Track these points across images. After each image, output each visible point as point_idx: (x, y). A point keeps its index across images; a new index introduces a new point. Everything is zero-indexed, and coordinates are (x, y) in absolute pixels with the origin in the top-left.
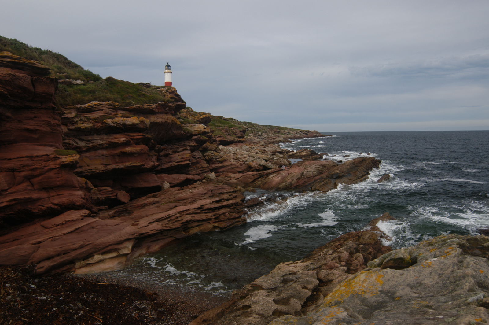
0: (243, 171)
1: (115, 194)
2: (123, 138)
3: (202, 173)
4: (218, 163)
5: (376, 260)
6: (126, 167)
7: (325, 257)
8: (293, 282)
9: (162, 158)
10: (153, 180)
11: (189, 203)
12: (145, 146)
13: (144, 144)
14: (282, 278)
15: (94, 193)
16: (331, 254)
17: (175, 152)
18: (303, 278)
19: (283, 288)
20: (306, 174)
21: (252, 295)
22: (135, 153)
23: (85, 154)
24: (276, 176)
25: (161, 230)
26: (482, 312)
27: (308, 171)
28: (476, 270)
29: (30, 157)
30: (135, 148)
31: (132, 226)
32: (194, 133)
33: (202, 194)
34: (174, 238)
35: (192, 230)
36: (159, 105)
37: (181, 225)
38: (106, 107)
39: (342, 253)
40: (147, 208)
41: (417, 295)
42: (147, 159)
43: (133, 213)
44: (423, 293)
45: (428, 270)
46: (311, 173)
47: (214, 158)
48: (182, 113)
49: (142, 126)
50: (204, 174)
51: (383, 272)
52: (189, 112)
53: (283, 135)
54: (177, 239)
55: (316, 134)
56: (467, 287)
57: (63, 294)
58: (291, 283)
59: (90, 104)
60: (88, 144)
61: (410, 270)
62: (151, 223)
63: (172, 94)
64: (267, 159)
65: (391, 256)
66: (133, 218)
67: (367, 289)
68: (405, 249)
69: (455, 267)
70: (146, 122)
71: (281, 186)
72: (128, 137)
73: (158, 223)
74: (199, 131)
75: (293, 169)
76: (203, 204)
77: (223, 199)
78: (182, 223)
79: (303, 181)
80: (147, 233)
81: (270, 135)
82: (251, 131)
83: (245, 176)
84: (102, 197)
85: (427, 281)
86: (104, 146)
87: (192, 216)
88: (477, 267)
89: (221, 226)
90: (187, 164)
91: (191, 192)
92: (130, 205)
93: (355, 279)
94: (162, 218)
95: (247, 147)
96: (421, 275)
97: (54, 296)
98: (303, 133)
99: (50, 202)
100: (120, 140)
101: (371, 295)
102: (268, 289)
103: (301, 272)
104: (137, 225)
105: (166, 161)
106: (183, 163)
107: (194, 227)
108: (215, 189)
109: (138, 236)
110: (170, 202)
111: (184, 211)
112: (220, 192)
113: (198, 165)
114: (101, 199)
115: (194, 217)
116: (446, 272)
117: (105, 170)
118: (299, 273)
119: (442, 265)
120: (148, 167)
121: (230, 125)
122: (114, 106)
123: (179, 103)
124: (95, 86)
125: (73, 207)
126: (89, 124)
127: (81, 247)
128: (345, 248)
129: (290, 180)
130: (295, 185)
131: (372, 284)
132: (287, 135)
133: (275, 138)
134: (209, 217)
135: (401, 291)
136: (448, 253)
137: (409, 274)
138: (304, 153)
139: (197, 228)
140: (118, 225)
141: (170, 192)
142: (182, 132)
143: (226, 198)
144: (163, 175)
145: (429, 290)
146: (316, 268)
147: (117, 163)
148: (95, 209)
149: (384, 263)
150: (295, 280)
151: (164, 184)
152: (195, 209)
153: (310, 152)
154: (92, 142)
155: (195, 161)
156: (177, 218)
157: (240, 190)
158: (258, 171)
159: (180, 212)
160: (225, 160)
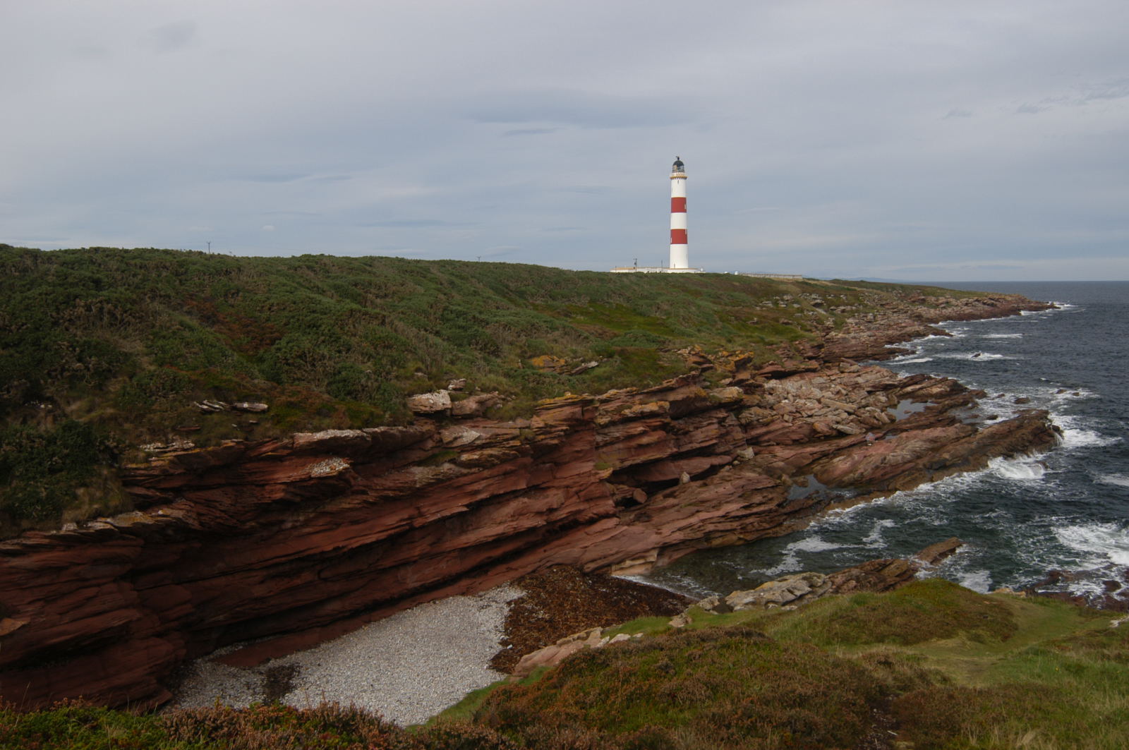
11: (713, 507)
12: (663, 432)
17: (697, 428)
22: (652, 444)
25: (683, 540)
31: (656, 534)
42: (664, 446)
43: (653, 517)
62: (673, 532)
66: (654, 524)
73: (680, 532)
86: (621, 440)
87: (715, 526)
90: (714, 443)
94: (684, 526)
100: (636, 430)
104: (660, 533)
106: (710, 443)
107: (717, 538)
108: (748, 484)
109: (662, 545)
110: (690, 505)
111: (706, 518)
112: (754, 487)
139: (720, 539)
141: (690, 490)
143: (758, 502)
156: (700, 527)
157: (784, 482)
158: (827, 438)
159: (703, 521)
160: (773, 421)
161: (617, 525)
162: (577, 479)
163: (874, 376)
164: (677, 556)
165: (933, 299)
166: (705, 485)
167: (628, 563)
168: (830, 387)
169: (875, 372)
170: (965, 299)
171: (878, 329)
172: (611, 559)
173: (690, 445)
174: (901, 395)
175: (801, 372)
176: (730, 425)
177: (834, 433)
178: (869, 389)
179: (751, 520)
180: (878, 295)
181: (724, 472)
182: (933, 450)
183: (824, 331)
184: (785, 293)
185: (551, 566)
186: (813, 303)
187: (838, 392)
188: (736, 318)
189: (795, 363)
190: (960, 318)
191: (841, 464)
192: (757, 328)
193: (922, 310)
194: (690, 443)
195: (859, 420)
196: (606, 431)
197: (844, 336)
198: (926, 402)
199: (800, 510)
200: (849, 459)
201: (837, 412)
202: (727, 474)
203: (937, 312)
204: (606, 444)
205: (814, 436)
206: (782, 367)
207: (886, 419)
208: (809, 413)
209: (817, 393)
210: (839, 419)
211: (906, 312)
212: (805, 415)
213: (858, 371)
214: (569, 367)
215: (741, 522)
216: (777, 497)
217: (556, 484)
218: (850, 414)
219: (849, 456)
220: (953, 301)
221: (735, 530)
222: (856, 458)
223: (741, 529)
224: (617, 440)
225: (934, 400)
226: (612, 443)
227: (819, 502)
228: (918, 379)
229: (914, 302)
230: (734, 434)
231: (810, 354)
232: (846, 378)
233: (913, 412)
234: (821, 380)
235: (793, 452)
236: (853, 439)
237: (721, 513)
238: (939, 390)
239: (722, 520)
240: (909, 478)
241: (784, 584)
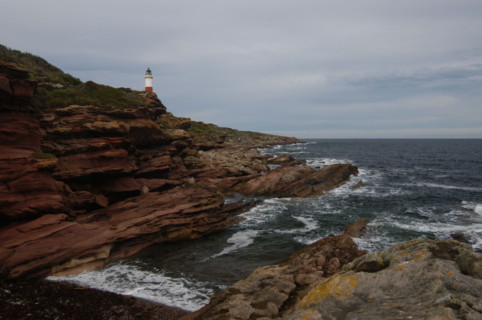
0: (223, 176)
1: (93, 198)
2: (102, 142)
3: (182, 177)
4: (198, 169)
5: (350, 263)
6: (105, 171)
7: (302, 261)
8: (270, 286)
9: (141, 162)
10: (133, 184)
11: (168, 207)
12: (124, 150)
13: (123, 149)
14: (260, 282)
15: (72, 197)
16: (308, 259)
17: (154, 157)
18: (280, 282)
19: (260, 292)
20: (284, 179)
21: (230, 299)
22: (114, 157)
23: (63, 158)
24: (255, 181)
25: (139, 234)
26: (449, 312)
27: (286, 177)
28: (445, 272)
29: (8, 160)
30: (114, 153)
31: (110, 230)
32: (173, 138)
33: (182, 199)
34: (153, 243)
35: (171, 234)
36: (139, 109)
37: (160, 229)
38: (86, 111)
39: (318, 257)
40: (126, 212)
41: (388, 297)
42: (126, 164)
43: (111, 217)
44: (395, 295)
45: (400, 273)
46: (289, 179)
47: (193, 164)
48: (162, 118)
49: (122, 131)
50: (183, 179)
51: (357, 275)
52: (169, 117)
53: (262, 141)
54: (155, 244)
55: (295, 141)
56: (436, 289)
57: (38, 299)
58: (269, 287)
59: (69, 108)
60: (67, 148)
61: (383, 273)
63: (153, 99)
64: (246, 165)
65: (365, 260)
66: (111, 222)
67: (341, 291)
68: (378, 253)
69: (425, 270)
70: (126, 127)
71: (259, 191)
72: (107, 141)
73: (136, 227)
74: (178, 136)
75: (271, 174)
76: (183, 209)
77: (202, 204)
78: (161, 228)
79: (281, 187)
80: (125, 237)
81: (249, 142)
82: (231, 136)
83: (224, 182)
84: (80, 201)
85: (398, 284)
86: (83, 150)
87: (171, 221)
88: (445, 269)
89: (199, 231)
90: (166, 168)
91: (171, 197)
92: (108, 209)
93: (330, 282)
94: (141, 222)
95: (227, 153)
96: (393, 277)
97: (29, 301)
98: (282, 140)
99: (27, 206)
100: (99, 145)
101: (345, 298)
102: (245, 293)
103: (278, 276)
105: (145, 166)
106: (162, 168)
107: (172, 232)
108: (195, 194)
109: (116, 240)
110: (149, 207)
111: (162, 216)
112: (199, 197)
113: (178, 170)
114: (79, 203)
115: (173, 221)
116: (417, 275)
117: (83, 174)
118: (276, 277)
119: (413, 268)
120: (127, 172)
121: (210, 130)
122: (94, 110)
123: (159, 108)
124: (75, 90)
125: (50, 211)
126: (68, 128)
127: (58, 251)
128: (322, 253)
129: (269, 186)
130: (273, 191)
131: (346, 286)
132: (267, 141)
133: (255, 144)
134: (188, 222)
135: (373, 294)
136: (419, 256)
137: (381, 277)
138: (282, 159)
139: (176, 233)
140: (96, 229)
141: (149, 197)
142: (162, 137)
144: (142, 180)
145: (400, 292)
146: (293, 272)
147: (96, 167)
148: (73, 213)
149: (357, 266)
150: (273, 284)
151: (143, 189)
152: (174, 213)
153: (289, 158)
154: (71, 146)
155: (173, 166)
157: (219, 195)
161: (62, 220)
164: (133, 251)
166: (162, 194)
167: (74, 262)
169: (251, 152)
171: (243, 145)
193: (258, 141)
201: (239, 165)
203: (264, 142)
205: (229, 175)
208: (224, 165)
220: (270, 138)
231: (219, 141)
235: (220, 180)
237: (175, 210)
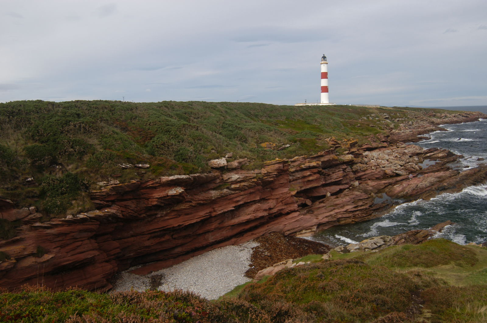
6: (310, 187)
9: (326, 177)
11: (341, 207)
12: (318, 175)
17: (333, 173)
22: (314, 180)
25: (328, 221)
30: (314, 177)
37: (337, 219)
42: (319, 181)
47: (359, 169)
62: (323, 218)
66: (315, 215)
76: (348, 209)
80: (322, 222)
87: (342, 215)
100: (307, 174)
104: (318, 219)
106: (338, 180)
107: (342, 220)
108: (356, 197)
109: (319, 224)
110: (331, 206)
111: (338, 212)
112: (359, 198)
126: (294, 169)
141: (331, 199)
143: (360, 205)
156: (335, 216)
157: (372, 196)
158: (392, 176)
159: (336, 213)
160: (367, 169)
161: (299, 215)
162: (282, 196)
163: (412, 149)
164: (326, 228)
165: (439, 114)
166: (337, 197)
167: (304, 231)
168: (392, 154)
169: (413, 147)
170: (454, 114)
171: (414, 128)
172: (296, 230)
173: (331, 180)
174: (425, 157)
175: (380, 148)
176: (348, 171)
177: (395, 174)
178: (410, 155)
179: (358, 213)
180: (414, 113)
181: (346, 192)
182: (439, 181)
183: (389, 129)
184: (372, 113)
185: (270, 233)
186: (384, 117)
187: (396, 157)
188: (350, 125)
189: (377, 144)
190: (451, 123)
191: (397, 188)
192: (359, 129)
193: (434, 119)
194: (330, 179)
195: (406, 169)
196: (294, 174)
197: (398, 131)
198: (436, 160)
199: (379, 208)
200: (401, 186)
201: (396, 165)
202: (347, 193)
203: (441, 120)
204: (294, 180)
205: (385, 176)
206: (371, 146)
207: (418, 168)
208: (383, 166)
209: (387, 157)
210: (396, 168)
211: (427, 121)
212: (381, 167)
213: (405, 147)
214: (277, 147)
215: (353, 213)
216: (369, 203)
217: (272, 197)
218: (401, 166)
219: (401, 184)
220: (448, 115)
221: (350, 217)
222: (404, 185)
223: (353, 216)
224: (299, 178)
225: (439, 159)
226: (296, 180)
227: (388, 205)
228: (432, 150)
229: (430, 116)
230: (350, 175)
231: (384, 140)
232: (400, 150)
233: (430, 165)
234: (389, 151)
235: (376, 183)
236: (403, 177)
237: (344, 209)
238: (442, 155)
239: (345, 213)
240: (428, 194)
241: (372, 241)
